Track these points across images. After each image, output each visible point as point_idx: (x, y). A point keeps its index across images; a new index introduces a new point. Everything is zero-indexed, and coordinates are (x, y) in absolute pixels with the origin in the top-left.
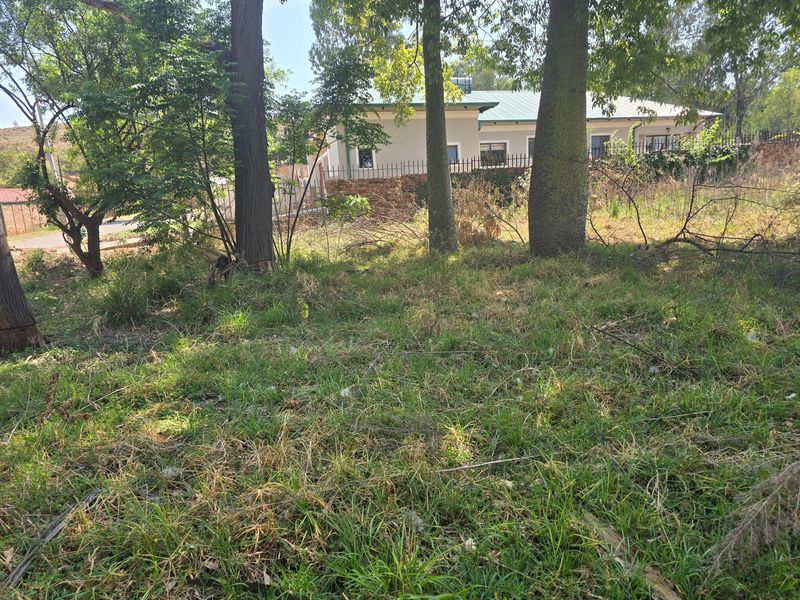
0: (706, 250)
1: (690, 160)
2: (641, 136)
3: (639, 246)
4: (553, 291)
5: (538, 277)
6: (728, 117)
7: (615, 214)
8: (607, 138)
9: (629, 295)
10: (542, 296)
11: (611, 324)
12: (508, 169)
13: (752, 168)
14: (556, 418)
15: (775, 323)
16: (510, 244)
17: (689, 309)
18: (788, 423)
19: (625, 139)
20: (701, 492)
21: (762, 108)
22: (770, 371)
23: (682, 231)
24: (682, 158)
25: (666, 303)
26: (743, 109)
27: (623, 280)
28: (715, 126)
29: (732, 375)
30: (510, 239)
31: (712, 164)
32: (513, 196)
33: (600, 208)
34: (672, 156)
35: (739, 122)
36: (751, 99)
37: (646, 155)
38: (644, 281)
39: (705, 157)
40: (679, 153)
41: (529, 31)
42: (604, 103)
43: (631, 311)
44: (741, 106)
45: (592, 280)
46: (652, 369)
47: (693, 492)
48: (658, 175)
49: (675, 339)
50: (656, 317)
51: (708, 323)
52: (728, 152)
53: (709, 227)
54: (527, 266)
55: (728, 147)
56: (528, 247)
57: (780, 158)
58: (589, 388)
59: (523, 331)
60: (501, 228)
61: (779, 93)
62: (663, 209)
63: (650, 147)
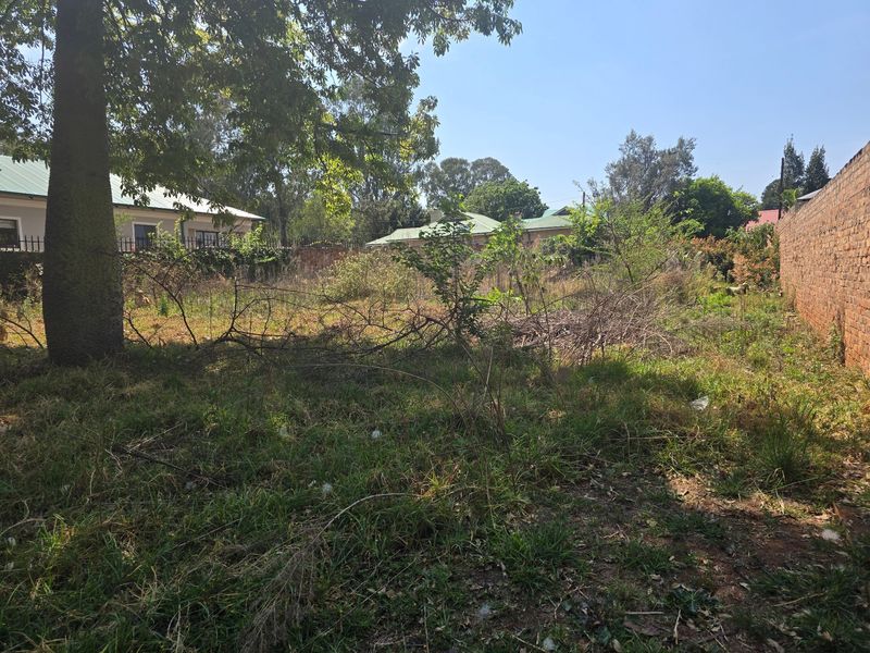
0: (254, 349)
1: (239, 258)
2: (191, 230)
3: (189, 347)
4: (74, 410)
5: (57, 393)
6: (273, 222)
7: (164, 311)
8: (153, 229)
9: (172, 404)
10: (59, 418)
11: (146, 440)
12: (20, 253)
13: (293, 270)
14: (61, 579)
15: (303, 415)
16: (22, 351)
17: (227, 412)
18: (308, 511)
19: (171, 231)
20: (224, 612)
21: (300, 217)
22: (297, 463)
23: (230, 330)
24: (232, 256)
25: (206, 409)
26: (286, 216)
27: (166, 386)
28: (259, 229)
29: (266, 473)
30: (21, 343)
31: (260, 264)
32: (28, 288)
33: (147, 304)
34: (222, 254)
35: (283, 227)
36: (290, 208)
37: (196, 251)
38: (190, 385)
39: (253, 257)
40: (229, 250)
41: (32, 97)
42: (136, 193)
43: (171, 422)
44: (284, 212)
45: (128, 391)
46: (189, 485)
47: (216, 616)
48: (210, 271)
49: (213, 447)
50: (197, 424)
51: (245, 424)
52: (273, 254)
53: (257, 325)
54: (43, 380)
55: (272, 249)
56: (46, 354)
57: (314, 263)
58: (109, 526)
59: (26, 469)
60: (8, 330)
61: (312, 206)
62: (216, 306)
63: (199, 242)
